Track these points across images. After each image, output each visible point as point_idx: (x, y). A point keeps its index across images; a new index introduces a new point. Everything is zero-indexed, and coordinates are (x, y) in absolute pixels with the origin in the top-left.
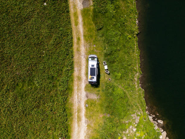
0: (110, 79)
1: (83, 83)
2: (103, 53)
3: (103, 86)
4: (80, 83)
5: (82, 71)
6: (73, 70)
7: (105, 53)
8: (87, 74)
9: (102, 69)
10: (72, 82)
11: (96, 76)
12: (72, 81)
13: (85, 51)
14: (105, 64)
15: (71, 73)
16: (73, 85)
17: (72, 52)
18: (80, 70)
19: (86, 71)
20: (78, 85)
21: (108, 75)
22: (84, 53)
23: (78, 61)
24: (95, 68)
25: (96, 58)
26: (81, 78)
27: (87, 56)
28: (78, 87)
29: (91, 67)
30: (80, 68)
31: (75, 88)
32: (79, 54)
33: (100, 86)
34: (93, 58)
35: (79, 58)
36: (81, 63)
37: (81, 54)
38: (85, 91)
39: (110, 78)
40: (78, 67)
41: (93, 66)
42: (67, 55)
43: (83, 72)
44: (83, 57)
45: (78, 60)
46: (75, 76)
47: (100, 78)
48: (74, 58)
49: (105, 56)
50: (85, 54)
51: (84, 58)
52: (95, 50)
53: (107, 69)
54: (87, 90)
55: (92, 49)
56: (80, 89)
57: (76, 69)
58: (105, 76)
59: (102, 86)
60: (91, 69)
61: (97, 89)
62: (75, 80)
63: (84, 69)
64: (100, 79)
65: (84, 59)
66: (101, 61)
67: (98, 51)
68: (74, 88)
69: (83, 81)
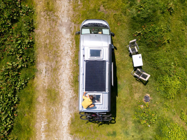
0: (146, 98)
1: (64, 109)
2: (125, 18)
3: (126, 119)
4: (54, 108)
5: (61, 71)
6: (35, 70)
7: (134, 18)
8: (76, 82)
9: (124, 66)
10: (29, 108)
11: (107, 91)
12: (31, 103)
13: (71, 12)
14: (133, 50)
15: (25, 78)
16: (32, 116)
17: (30, 12)
18: (55, 70)
19: (73, 72)
20: (47, 116)
21: (142, 85)
22: (68, 17)
23: (48, 41)
24: (104, 62)
25: (106, 27)
26: (57, 94)
27: (76, 25)
28: (49, 122)
29: (88, 57)
30: (57, 62)
31: (41, 125)
32: (54, 21)
33: (117, 118)
34: (96, 29)
35: (53, 33)
36: (58, 47)
37: (59, 21)
38: (71, 134)
39: (149, 95)
40: (48, 59)
41: (95, 53)
42: (14, 21)
43: (65, 75)
44: (63, 30)
45: (49, 38)
46: (40, 87)
47: (116, 94)
48: (37, 31)
49: (134, 28)
50: (72, 21)
51: (67, 33)
52: (102, 8)
53: (140, 67)
54: (77, 131)
55: (92, 6)
56: (56, 130)
57: (42, 66)
58: (131, 88)
59: (123, 119)
60: (89, 64)
61: (109, 128)
62: (40, 99)
63: (68, 67)
64: (117, 98)
65: (68, 36)
66: (120, 43)
67: (112, 13)
68: (38, 125)
69: (65, 103)
